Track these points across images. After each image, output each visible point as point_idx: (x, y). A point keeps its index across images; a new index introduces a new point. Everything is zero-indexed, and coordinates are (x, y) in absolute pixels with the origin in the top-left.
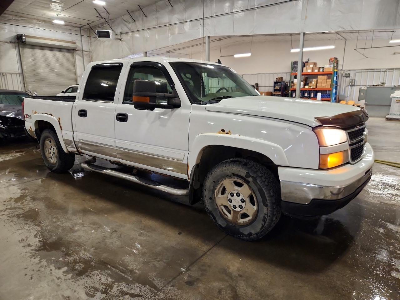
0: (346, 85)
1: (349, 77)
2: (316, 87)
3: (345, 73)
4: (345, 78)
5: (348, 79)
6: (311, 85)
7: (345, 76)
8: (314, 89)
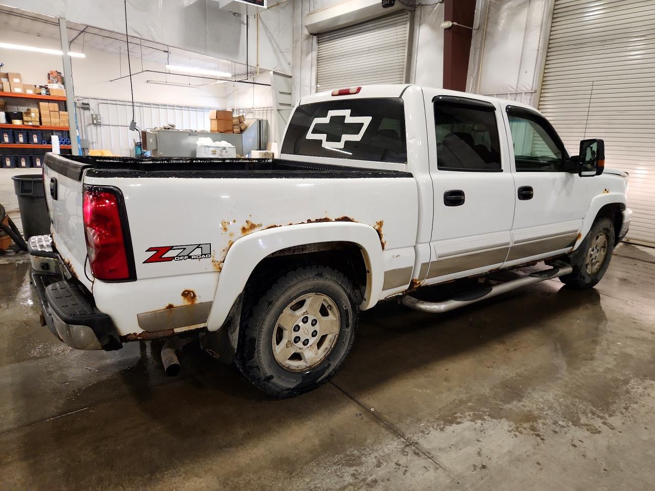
0: (86, 124)
1: (88, 109)
2: (41, 123)
3: (81, 102)
4: (82, 111)
5: (87, 112)
6: (29, 119)
7: (82, 108)
8: (38, 126)
